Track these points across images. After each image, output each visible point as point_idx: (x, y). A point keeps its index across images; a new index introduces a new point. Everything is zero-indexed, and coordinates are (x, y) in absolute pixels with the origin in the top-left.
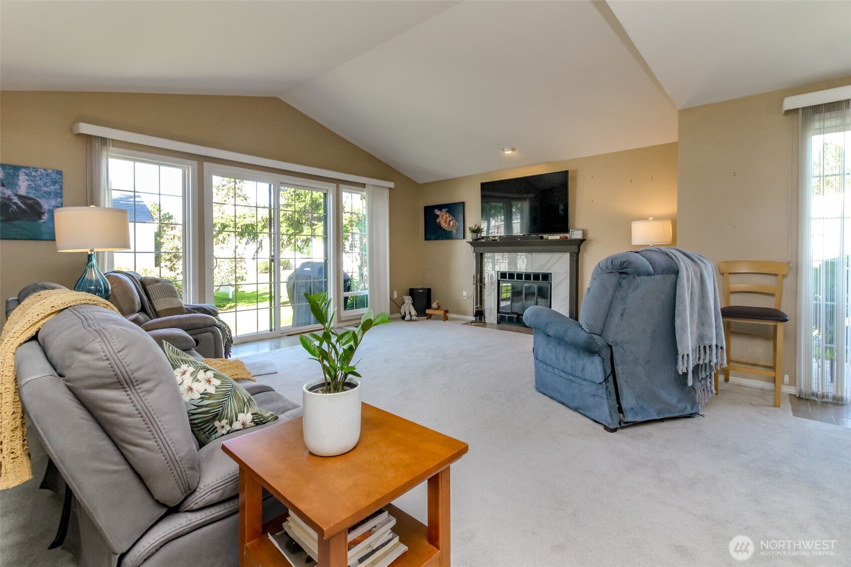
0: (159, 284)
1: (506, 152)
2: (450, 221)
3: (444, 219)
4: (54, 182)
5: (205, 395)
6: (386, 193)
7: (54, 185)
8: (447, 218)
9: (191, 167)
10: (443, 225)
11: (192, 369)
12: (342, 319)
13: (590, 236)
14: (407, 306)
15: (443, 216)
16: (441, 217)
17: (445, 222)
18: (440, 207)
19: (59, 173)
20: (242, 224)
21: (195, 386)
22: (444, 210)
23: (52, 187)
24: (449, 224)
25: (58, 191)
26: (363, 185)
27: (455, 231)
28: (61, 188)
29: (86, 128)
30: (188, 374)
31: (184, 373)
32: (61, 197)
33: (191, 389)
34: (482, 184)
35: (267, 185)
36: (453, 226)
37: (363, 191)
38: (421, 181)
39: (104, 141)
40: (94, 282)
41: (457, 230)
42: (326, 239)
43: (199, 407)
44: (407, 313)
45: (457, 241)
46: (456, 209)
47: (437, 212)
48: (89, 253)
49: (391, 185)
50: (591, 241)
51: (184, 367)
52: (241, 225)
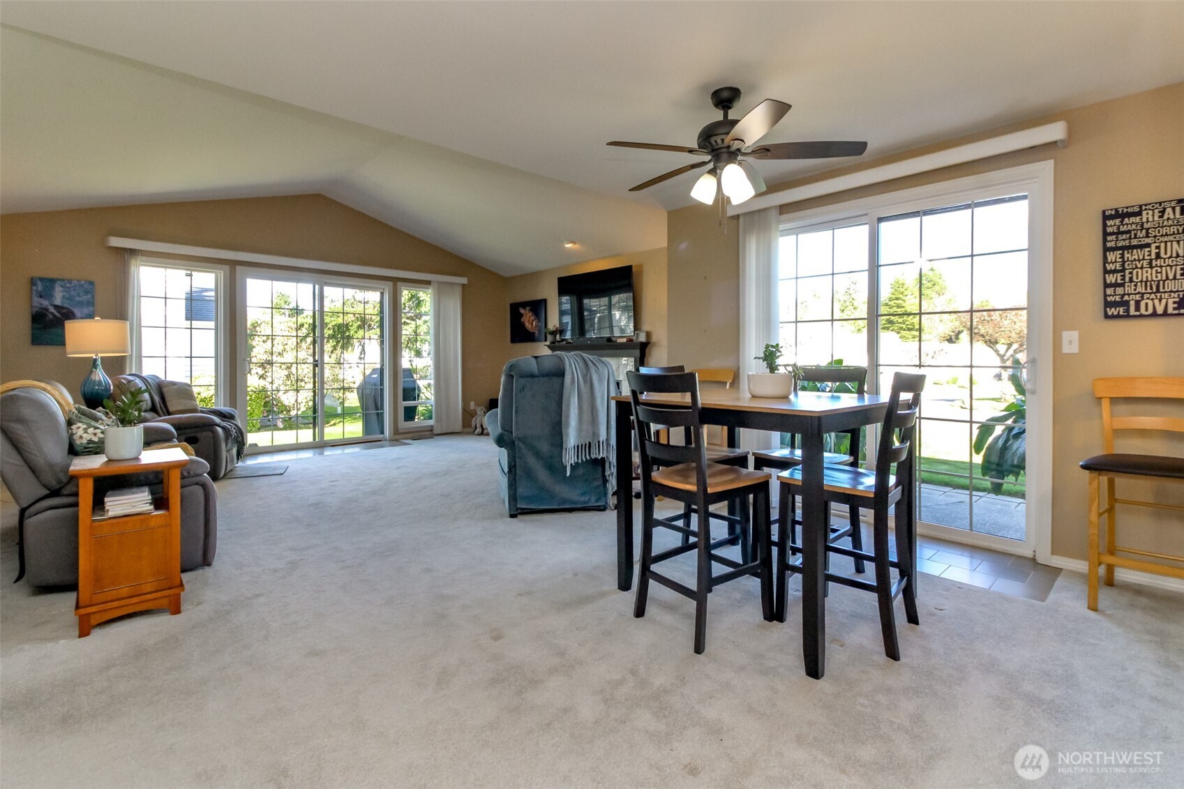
0: (175, 387)
1: (566, 246)
2: (533, 321)
3: (528, 320)
4: (87, 292)
5: (90, 441)
6: (458, 291)
7: (86, 295)
8: (530, 316)
9: (222, 273)
10: (528, 325)
11: (85, 426)
12: (400, 431)
13: (654, 339)
14: (479, 418)
15: (527, 314)
16: (524, 316)
17: (529, 322)
18: (524, 304)
19: (92, 283)
20: (333, 323)
21: (85, 435)
22: (528, 308)
23: (84, 297)
24: (532, 324)
25: (90, 300)
26: (428, 283)
27: (537, 332)
28: (93, 297)
29: (116, 242)
30: (81, 429)
31: (79, 428)
32: (93, 306)
33: (81, 437)
34: (560, 280)
35: (311, 286)
36: (535, 327)
37: (428, 288)
38: (507, 275)
39: (133, 252)
40: (97, 383)
41: (539, 331)
42: (382, 343)
43: (86, 448)
44: (478, 426)
45: (538, 343)
46: (538, 307)
47: (522, 311)
48: (94, 357)
49: (464, 280)
50: (654, 344)
51: (79, 424)
52: (332, 326)
